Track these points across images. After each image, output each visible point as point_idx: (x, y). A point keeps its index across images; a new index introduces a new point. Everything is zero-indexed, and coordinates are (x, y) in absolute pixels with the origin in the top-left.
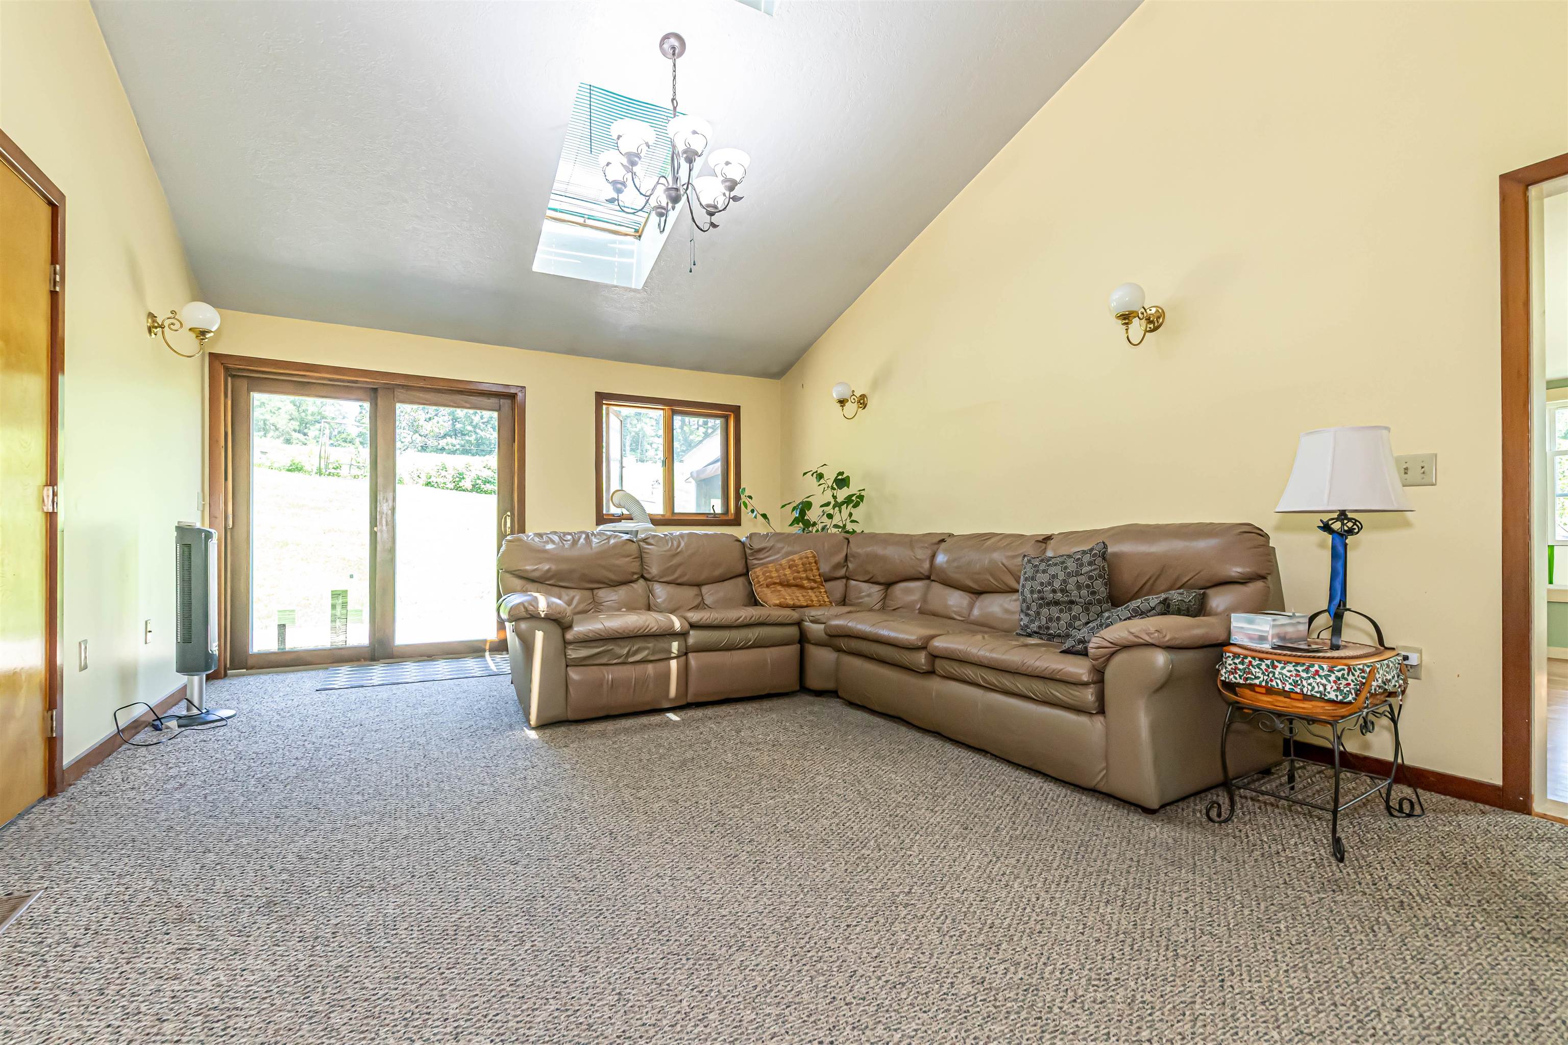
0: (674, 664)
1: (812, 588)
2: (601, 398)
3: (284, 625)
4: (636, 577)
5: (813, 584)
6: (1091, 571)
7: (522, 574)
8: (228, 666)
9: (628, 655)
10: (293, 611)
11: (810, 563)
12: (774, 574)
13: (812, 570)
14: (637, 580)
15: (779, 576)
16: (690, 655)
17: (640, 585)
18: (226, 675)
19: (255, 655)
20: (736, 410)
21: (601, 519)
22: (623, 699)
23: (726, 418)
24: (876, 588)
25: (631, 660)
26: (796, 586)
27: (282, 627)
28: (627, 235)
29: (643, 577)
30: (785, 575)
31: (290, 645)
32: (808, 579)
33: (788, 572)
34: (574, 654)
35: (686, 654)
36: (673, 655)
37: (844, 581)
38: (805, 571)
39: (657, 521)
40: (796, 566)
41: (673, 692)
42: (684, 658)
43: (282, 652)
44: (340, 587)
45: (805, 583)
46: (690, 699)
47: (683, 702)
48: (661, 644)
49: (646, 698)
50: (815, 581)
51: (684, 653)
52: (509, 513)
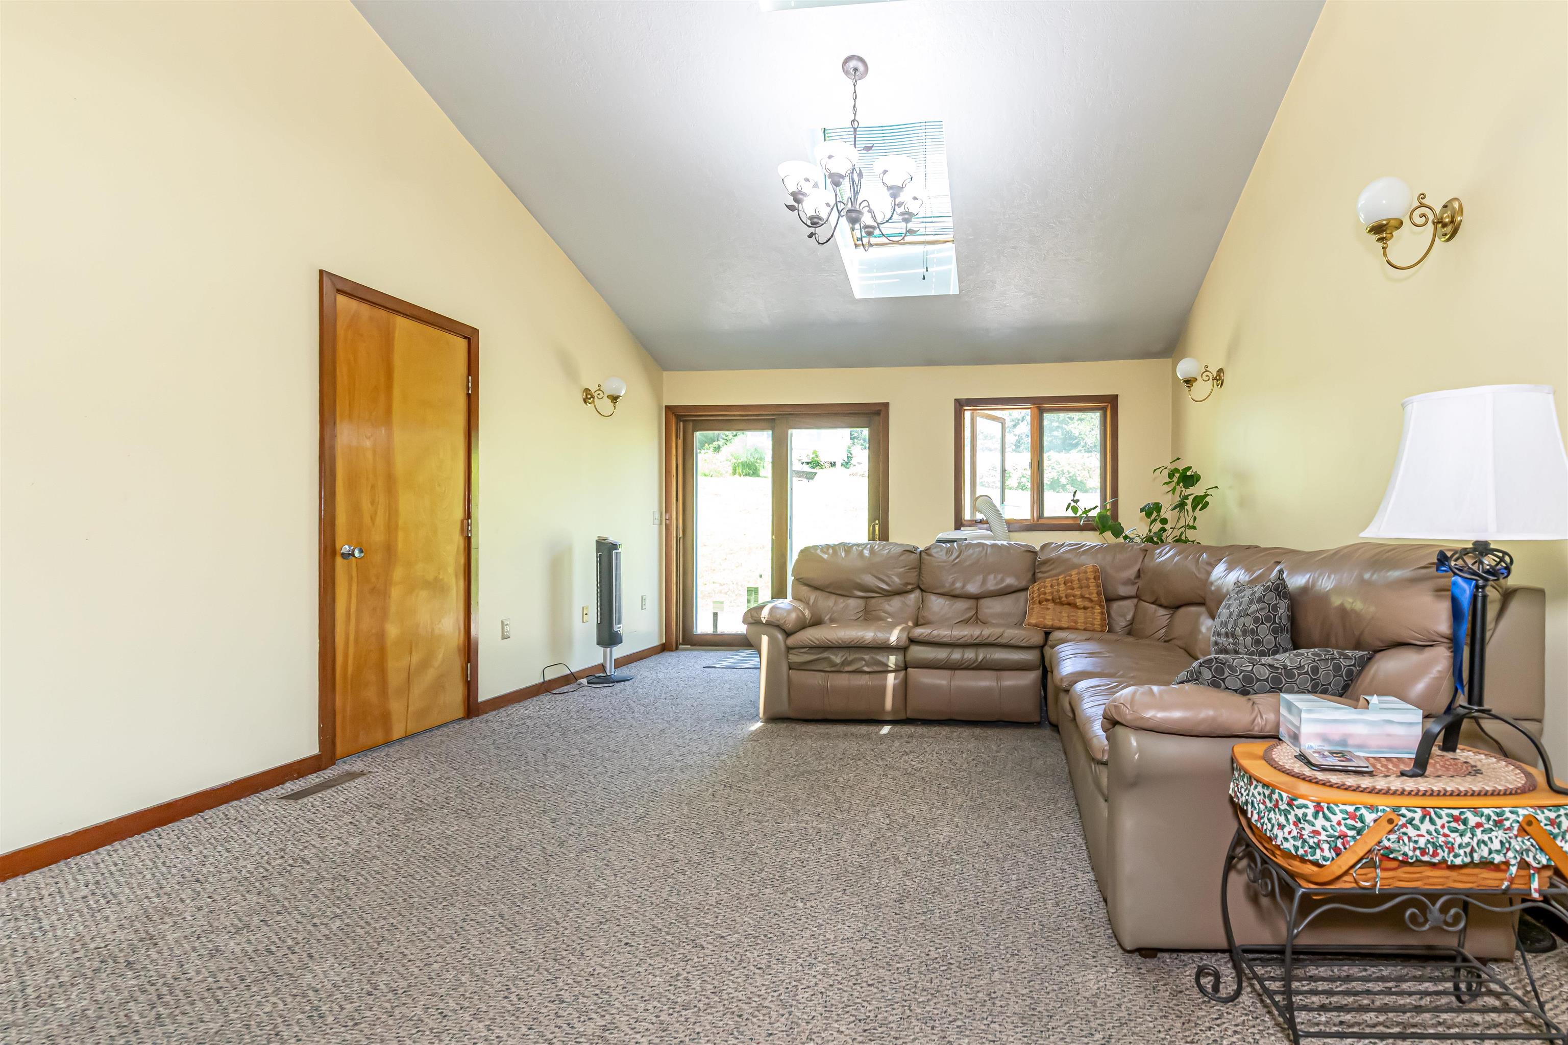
0: (891, 678)
1: (1085, 608)
2: (960, 405)
3: (717, 613)
4: (910, 587)
5: (1087, 604)
6: (1257, 611)
7: (806, 582)
8: (681, 641)
9: (844, 663)
10: (722, 602)
11: (1088, 579)
12: (1048, 590)
13: (1088, 587)
14: (911, 591)
15: (1052, 593)
16: (909, 670)
17: (914, 597)
18: (677, 649)
19: (701, 635)
20: (1113, 401)
21: (959, 524)
22: (837, 705)
23: (1104, 410)
24: (1161, 612)
25: (847, 669)
26: (1069, 604)
27: (715, 615)
28: (946, 242)
29: (919, 587)
30: (1058, 591)
31: (720, 630)
32: (1082, 597)
33: (1062, 587)
34: (795, 658)
35: (906, 668)
36: (890, 669)
37: (1135, 600)
38: (1081, 587)
39: (1014, 526)
40: (1072, 581)
41: (889, 704)
42: (902, 674)
43: (715, 634)
44: (752, 585)
45: (1079, 602)
46: (910, 714)
47: (902, 716)
48: (881, 657)
49: (860, 707)
50: (1091, 600)
51: (905, 667)
52: (877, 522)
